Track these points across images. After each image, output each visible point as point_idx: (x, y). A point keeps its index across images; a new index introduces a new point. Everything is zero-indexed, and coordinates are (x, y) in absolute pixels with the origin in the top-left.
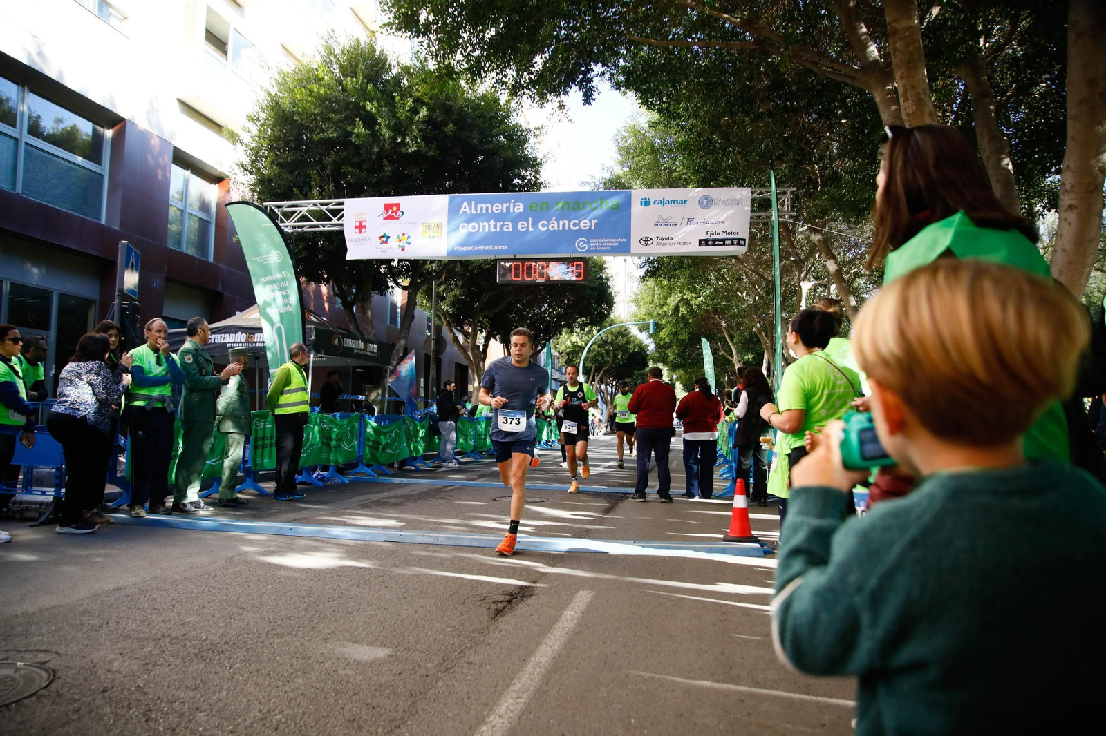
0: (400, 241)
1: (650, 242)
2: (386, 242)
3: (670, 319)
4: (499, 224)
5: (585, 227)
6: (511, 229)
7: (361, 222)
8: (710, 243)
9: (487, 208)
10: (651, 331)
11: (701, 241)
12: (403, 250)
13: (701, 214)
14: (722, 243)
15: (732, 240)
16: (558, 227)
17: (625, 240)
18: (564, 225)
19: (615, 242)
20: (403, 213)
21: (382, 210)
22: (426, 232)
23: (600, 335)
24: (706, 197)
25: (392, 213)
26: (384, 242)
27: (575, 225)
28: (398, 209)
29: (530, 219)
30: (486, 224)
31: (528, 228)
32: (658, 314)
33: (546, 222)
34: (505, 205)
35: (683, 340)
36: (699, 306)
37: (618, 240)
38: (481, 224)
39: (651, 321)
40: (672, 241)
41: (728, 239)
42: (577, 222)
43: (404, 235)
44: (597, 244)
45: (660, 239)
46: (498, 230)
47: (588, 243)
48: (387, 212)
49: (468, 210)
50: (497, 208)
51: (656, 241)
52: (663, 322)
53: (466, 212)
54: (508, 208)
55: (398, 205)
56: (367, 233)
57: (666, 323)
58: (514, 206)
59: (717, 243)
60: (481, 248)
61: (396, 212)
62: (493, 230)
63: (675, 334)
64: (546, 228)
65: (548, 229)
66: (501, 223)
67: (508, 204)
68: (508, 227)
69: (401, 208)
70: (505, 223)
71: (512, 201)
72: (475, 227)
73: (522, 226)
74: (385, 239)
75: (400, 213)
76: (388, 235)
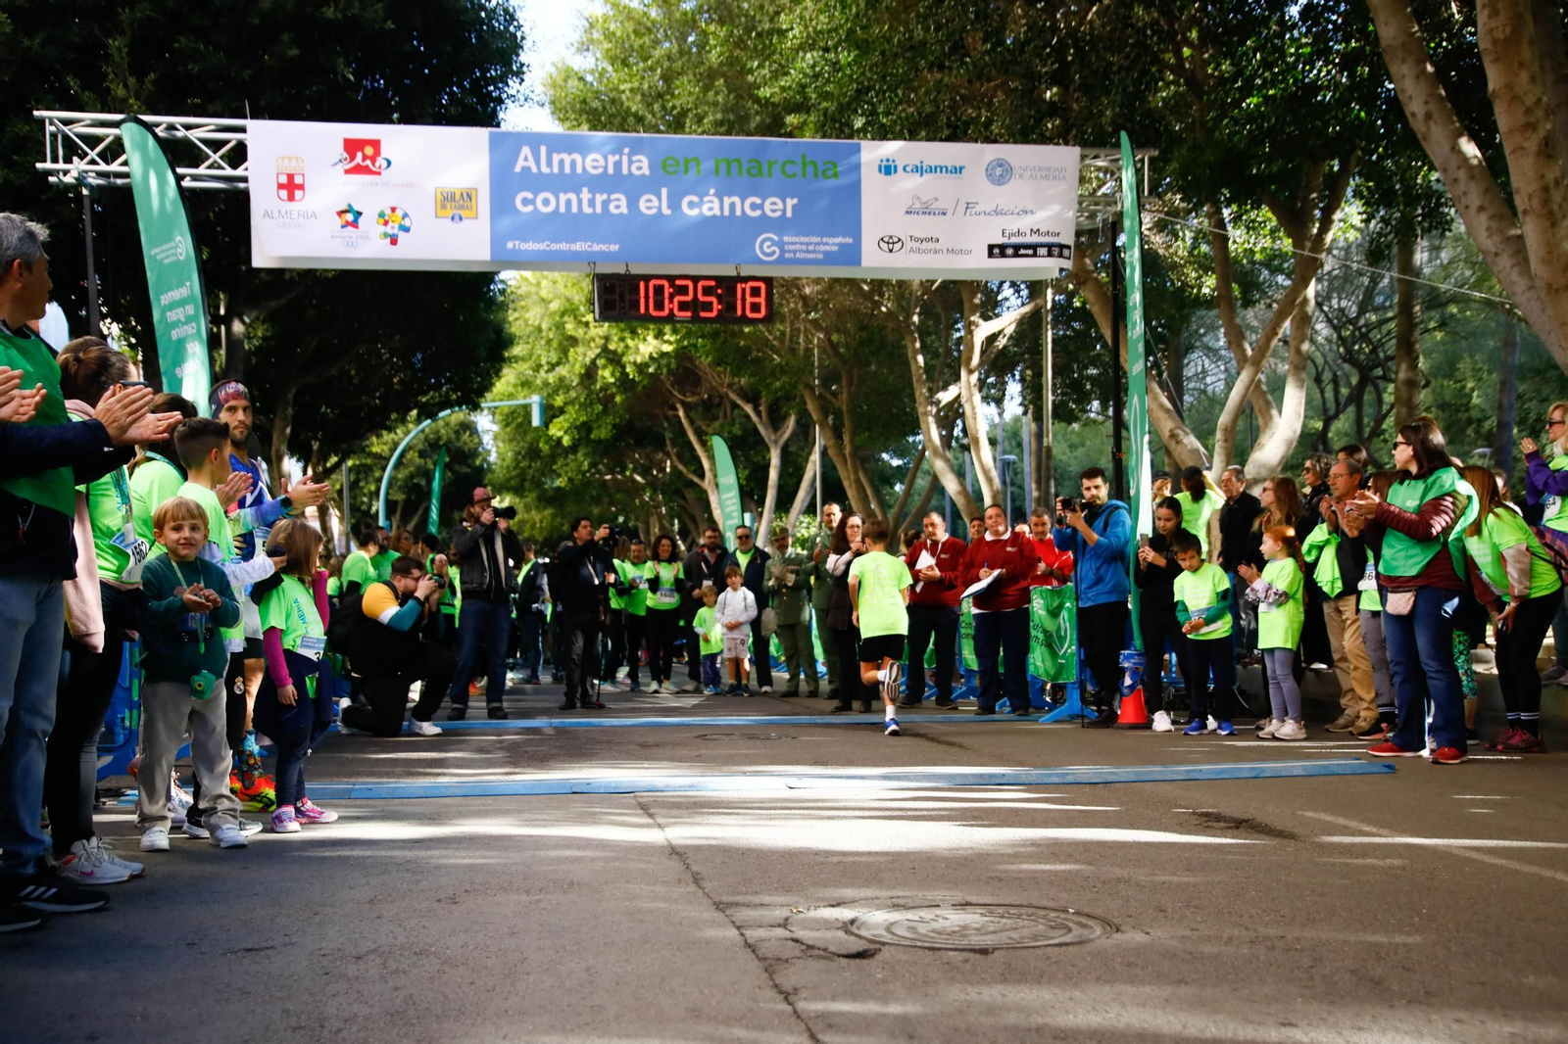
0: (386, 223)
1: (897, 246)
2: (354, 224)
3: (573, 394)
4: (600, 198)
5: (774, 211)
6: (624, 210)
7: (291, 177)
8: (1010, 251)
9: (573, 163)
10: (536, 421)
11: (991, 248)
12: (394, 242)
13: (990, 195)
14: (1030, 252)
15: (1050, 246)
16: (722, 209)
17: (850, 240)
18: (732, 206)
19: (833, 243)
20: (389, 163)
21: (339, 151)
22: (444, 207)
23: (423, 431)
24: (1000, 163)
25: (361, 158)
26: (348, 224)
27: (754, 207)
28: (377, 152)
29: (664, 191)
30: (573, 196)
31: (660, 208)
32: (546, 384)
33: (695, 199)
34: (612, 159)
35: (599, 441)
36: (641, 368)
37: (838, 240)
38: (563, 197)
39: (535, 400)
40: (938, 246)
41: (1042, 245)
42: (758, 201)
43: (393, 210)
44: (798, 247)
45: (917, 240)
46: (599, 210)
47: (781, 245)
48: (353, 158)
49: (531, 163)
50: (595, 163)
51: (909, 244)
52: (559, 401)
53: (529, 168)
54: (618, 165)
55: (376, 144)
56: (305, 202)
57: (565, 404)
58: (630, 162)
59: (1022, 251)
60: (564, 246)
61: (373, 159)
62: (587, 210)
63: (583, 430)
64: (695, 212)
65: (701, 213)
66: (605, 196)
67: (617, 157)
68: (620, 204)
69: (385, 152)
70: (613, 197)
71: (626, 150)
72: (546, 203)
73: (648, 205)
74: (351, 217)
75: (381, 162)
76: (356, 208)
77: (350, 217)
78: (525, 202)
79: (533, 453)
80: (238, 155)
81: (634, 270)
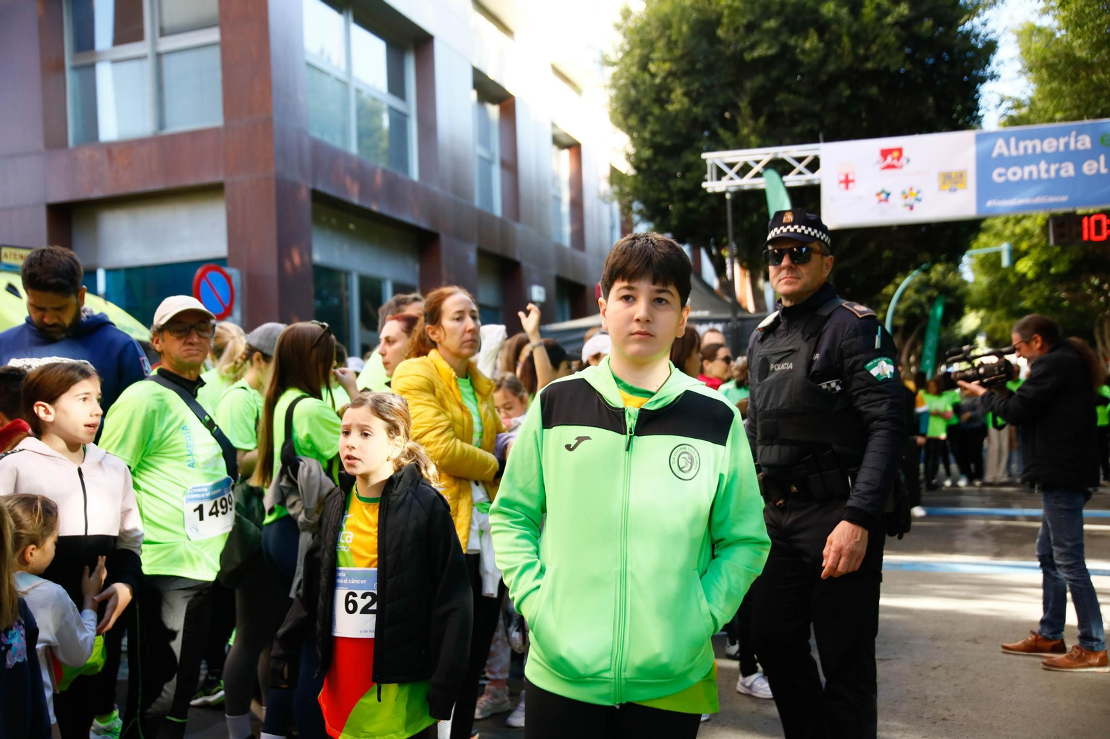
0: (906, 197)
2: (886, 200)
4: (1053, 168)
6: (1071, 172)
7: (847, 176)
9: (1034, 147)
10: (1005, 262)
12: (911, 208)
20: (908, 161)
21: (877, 156)
22: (944, 183)
25: (891, 161)
26: (881, 201)
28: (901, 155)
29: (1102, 157)
30: (1033, 168)
31: (1098, 170)
34: (1062, 141)
38: (1027, 169)
39: (1005, 248)
46: (1053, 174)
48: (885, 160)
49: (1004, 150)
50: (1050, 145)
53: (1002, 153)
54: (1067, 145)
55: (900, 150)
56: (856, 190)
57: (1029, 248)
58: (1076, 142)
61: (899, 158)
62: (1044, 175)
66: (1057, 166)
67: (1066, 139)
68: (1068, 170)
69: (905, 153)
70: (1063, 165)
71: (1073, 133)
72: (1016, 174)
73: (1089, 168)
74: (885, 196)
75: (903, 161)
76: (888, 190)
77: (883, 196)
78: (1000, 175)
79: (1003, 281)
80: (814, 165)
81: (1080, 211)
